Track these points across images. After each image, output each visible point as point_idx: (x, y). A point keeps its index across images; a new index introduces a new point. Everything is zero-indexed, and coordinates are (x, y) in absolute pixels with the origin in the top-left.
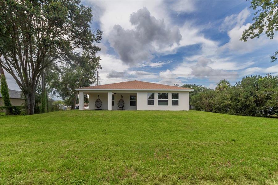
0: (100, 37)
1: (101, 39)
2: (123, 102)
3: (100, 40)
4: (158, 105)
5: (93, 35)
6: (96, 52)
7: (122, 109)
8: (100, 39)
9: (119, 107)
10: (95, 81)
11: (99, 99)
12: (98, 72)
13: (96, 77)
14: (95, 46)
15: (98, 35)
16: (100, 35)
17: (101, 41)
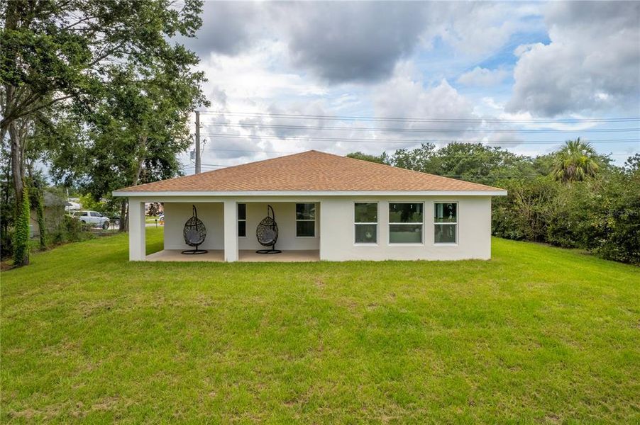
0: (196, 19)
1: (200, 24)
2: (274, 226)
3: (196, 28)
4: (391, 241)
5: (172, 12)
6: (184, 68)
7: (270, 248)
8: (196, 24)
9: (262, 244)
10: (188, 143)
11: (196, 219)
12: (198, 114)
13: (193, 131)
14: (179, 49)
15: (191, 12)
16: (197, 11)
17: (197, 32)
